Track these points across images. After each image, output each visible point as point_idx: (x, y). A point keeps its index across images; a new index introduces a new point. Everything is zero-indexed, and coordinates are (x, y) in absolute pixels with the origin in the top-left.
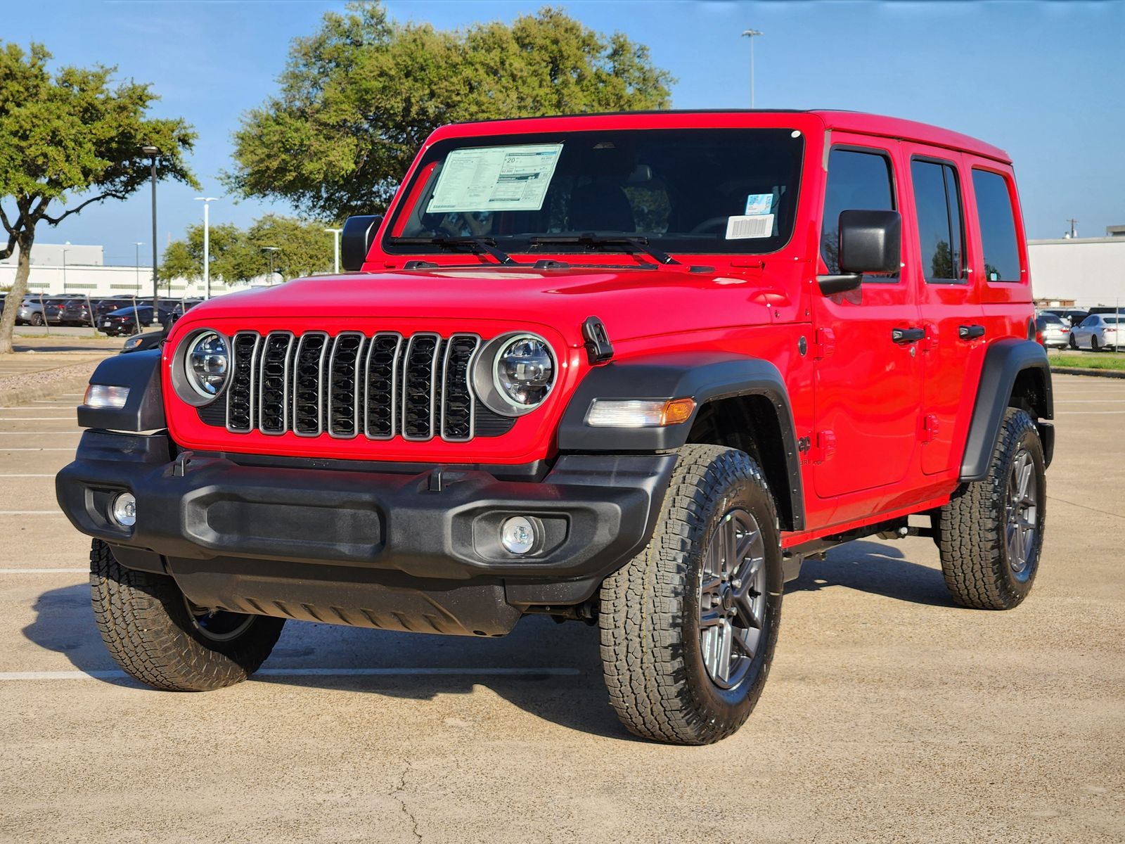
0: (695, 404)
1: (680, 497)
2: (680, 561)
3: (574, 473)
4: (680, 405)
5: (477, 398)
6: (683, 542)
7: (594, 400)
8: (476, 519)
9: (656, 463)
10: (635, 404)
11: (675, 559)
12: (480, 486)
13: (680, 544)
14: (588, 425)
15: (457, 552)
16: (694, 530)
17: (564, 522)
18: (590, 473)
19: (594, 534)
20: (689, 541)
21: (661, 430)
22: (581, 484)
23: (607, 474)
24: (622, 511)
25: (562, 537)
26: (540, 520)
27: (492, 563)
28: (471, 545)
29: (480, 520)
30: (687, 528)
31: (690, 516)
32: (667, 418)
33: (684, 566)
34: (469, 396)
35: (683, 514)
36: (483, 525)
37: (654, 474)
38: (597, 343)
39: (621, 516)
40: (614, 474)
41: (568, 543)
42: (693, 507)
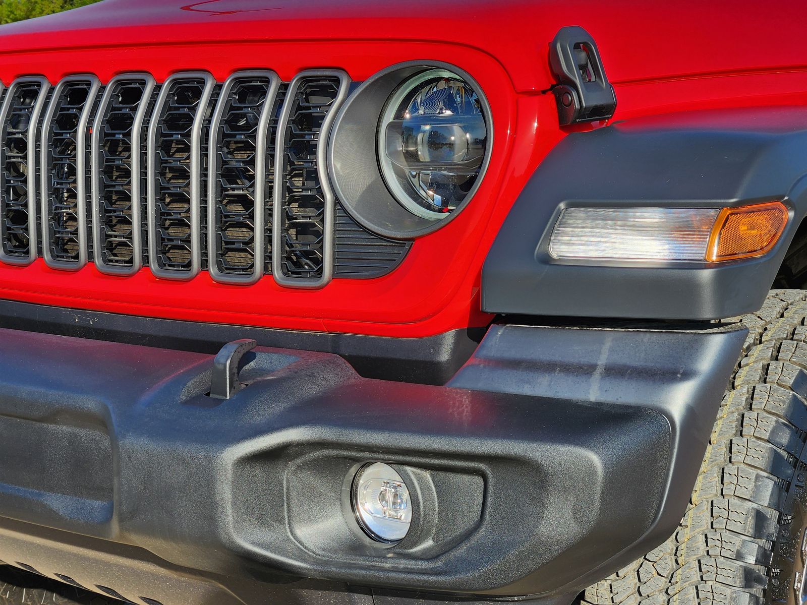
0: (791, 214)
1: (754, 414)
2: (751, 560)
3: (514, 364)
4: (754, 218)
5: (337, 201)
6: (760, 518)
7: (562, 206)
8: (292, 465)
9: (694, 349)
10: (652, 216)
11: (739, 556)
12: (311, 390)
13: (751, 522)
14: (546, 260)
15: (248, 540)
16: (783, 488)
17: (479, 481)
18: (549, 367)
19: (540, 517)
20: (772, 515)
21: (706, 275)
22: (527, 390)
23: (585, 370)
24: (606, 467)
25: (475, 516)
26: (427, 475)
27: (327, 563)
28: (281, 521)
29: (299, 468)
30: (768, 486)
31: (776, 457)
32: (723, 243)
33: (761, 570)
34: (323, 196)
35: (761, 454)
36: (310, 478)
37: (687, 375)
38: (578, 82)
39: (605, 478)
40: (599, 370)
41: (483, 531)
42: (785, 437)
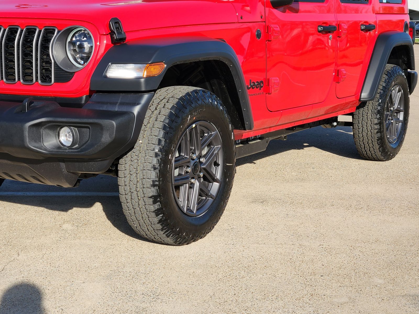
0: (166, 66)
1: (160, 116)
2: (157, 150)
3: (99, 103)
4: (155, 66)
5: (55, 62)
6: (160, 141)
7: (110, 64)
8: (43, 128)
9: (141, 98)
10: (131, 66)
11: (154, 150)
12: (48, 109)
13: (157, 141)
14: (106, 77)
15: (32, 146)
16: (166, 134)
17: (88, 129)
18: (106, 103)
19: (101, 137)
20: (163, 140)
21: (142, 80)
22: (101, 109)
23: (114, 104)
24: (116, 125)
25: (87, 138)
26: (76, 129)
27: (52, 151)
28: (40, 142)
29: (45, 128)
30: (162, 133)
31: (165, 126)
32: (147, 72)
33: (160, 153)
34: (51, 61)
35: (160, 125)
36: (48, 131)
37: (138, 104)
38: (116, 32)
39: (116, 127)
40: (118, 104)
41: (89, 141)
42: (167, 121)
